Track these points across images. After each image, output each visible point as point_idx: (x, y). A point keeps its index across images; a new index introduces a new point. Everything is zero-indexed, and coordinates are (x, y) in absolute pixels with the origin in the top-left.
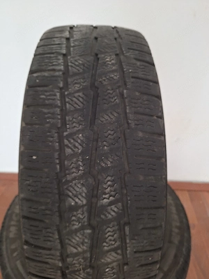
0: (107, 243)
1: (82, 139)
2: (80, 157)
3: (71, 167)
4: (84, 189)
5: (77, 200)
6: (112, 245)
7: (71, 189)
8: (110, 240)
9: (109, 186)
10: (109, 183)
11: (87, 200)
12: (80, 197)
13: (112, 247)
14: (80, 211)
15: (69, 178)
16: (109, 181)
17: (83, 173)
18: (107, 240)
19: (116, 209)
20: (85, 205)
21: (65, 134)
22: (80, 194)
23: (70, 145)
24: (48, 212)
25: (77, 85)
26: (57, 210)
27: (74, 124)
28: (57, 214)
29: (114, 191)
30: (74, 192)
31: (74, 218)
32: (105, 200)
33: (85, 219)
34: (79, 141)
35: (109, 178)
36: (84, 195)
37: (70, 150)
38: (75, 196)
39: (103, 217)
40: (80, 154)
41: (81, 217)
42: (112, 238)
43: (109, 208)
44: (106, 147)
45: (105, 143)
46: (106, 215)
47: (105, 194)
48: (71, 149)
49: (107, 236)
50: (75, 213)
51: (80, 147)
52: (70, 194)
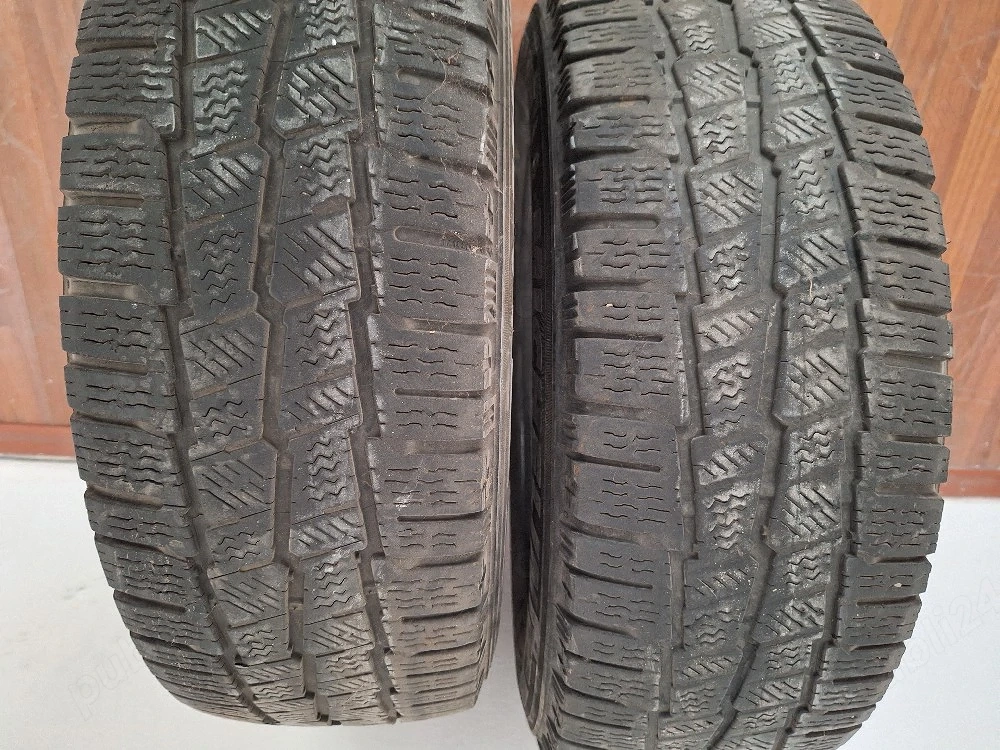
0: (740, 376)
1: (782, 628)
2: (792, 590)
3: (817, 571)
4: (792, 522)
5: (813, 496)
6: (726, 370)
7: (824, 522)
8: (731, 384)
9: (728, 527)
10: (727, 534)
11: (787, 496)
12: (804, 503)
13: (725, 364)
14: (808, 467)
15: (826, 548)
16: (728, 539)
17: (790, 556)
18: (739, 384)
19: (715, 469)
20: (793, 483)
21: (819, 636)
22: (803, 510)
23: (814, 615)
24: (887, 464)
25: (768, 718)
26: (864, 471)
27: (793, 654)
28: (864, 460)
29: (715, 514)
30: (817, 514)
31: (825, 450)
32: (740, 493)
33: (794, 446)
34: (789, 623)
35: (726, 545)
36: (794, 508)
37: (815, 606)
38: (817, 504)
39: (749, 452)
40: (792, 597)
41: (805, 453)
42: (725, 390)
43: (731, 475)
44: (727, 610)
45: (727, 619)
46: (742, 455)
47: (739, 509)
48: (811, 607)
49: (740, 398)
50: (821, 463)
51: (790, 611)
52: (827, 511)
